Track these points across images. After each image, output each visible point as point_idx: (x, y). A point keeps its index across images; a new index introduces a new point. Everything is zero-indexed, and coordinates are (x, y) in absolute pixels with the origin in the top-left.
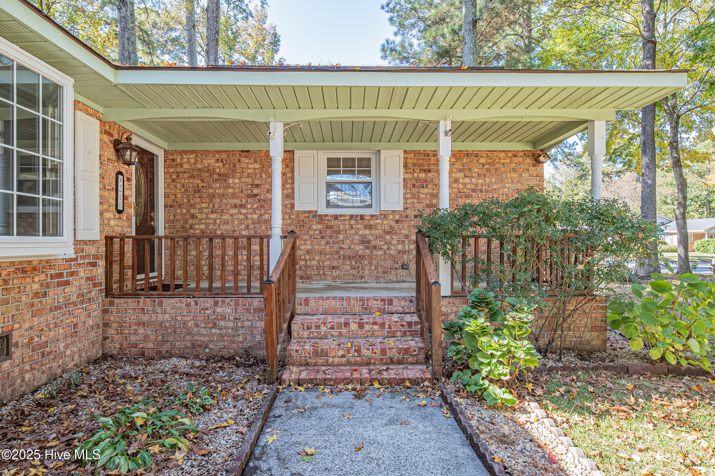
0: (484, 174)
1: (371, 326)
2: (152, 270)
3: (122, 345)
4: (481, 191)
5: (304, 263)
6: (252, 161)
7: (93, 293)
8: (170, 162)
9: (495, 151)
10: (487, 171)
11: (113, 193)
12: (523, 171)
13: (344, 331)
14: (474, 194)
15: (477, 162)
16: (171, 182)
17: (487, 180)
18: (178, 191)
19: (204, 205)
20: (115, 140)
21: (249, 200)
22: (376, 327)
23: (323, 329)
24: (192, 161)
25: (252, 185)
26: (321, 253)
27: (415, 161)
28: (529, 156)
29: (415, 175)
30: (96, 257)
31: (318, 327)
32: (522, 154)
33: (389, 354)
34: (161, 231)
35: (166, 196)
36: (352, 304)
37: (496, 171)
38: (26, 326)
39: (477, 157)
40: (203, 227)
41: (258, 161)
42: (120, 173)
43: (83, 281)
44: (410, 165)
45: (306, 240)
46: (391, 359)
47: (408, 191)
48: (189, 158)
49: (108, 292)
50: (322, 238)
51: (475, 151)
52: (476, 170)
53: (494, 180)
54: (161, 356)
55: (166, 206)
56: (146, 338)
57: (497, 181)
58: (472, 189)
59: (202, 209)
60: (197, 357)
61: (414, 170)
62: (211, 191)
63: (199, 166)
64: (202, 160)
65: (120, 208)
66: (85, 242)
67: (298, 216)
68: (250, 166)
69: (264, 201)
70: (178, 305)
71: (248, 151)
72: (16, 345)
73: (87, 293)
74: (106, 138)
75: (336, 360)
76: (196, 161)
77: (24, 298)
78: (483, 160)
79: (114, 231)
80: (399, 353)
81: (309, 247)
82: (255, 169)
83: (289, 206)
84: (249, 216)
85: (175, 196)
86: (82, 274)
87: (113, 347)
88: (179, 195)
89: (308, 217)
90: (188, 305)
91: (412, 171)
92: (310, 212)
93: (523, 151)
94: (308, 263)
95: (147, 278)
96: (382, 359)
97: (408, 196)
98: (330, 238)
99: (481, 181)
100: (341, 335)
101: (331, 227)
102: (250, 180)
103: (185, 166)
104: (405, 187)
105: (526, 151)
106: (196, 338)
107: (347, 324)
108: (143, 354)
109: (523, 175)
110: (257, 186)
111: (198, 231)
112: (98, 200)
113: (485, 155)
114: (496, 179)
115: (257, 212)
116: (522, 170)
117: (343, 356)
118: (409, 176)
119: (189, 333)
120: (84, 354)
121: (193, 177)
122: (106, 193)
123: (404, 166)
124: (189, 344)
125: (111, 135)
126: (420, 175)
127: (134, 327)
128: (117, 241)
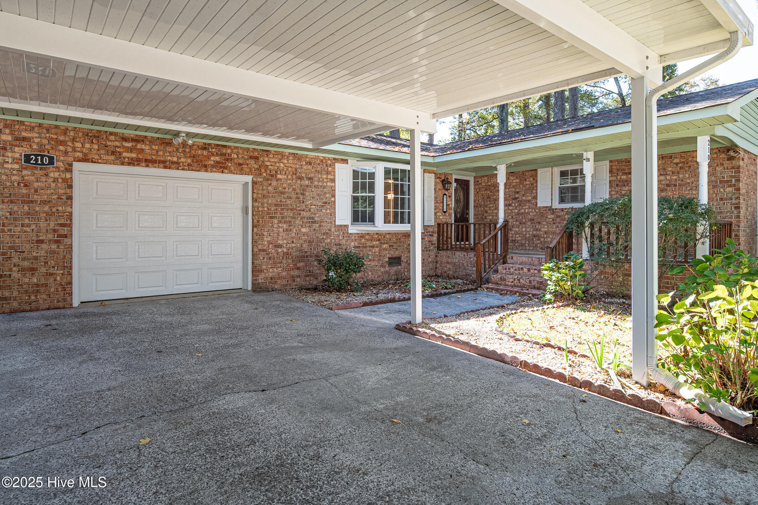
0: (678, 172)
1: (534, 271)
2: (467, 241)
3: (441, 271)
4: (675, 185)
5: (543, 239)
6: (515, 178)
7: (431, 248)
8: (476, 183)
9: (688, 152)
10: (680, 169)
11: (442, 204)
12: (717, 165)
13: (521, 272)
14: (669, 188)
15: (672, 162)
16: (476, 193)
17: (681, 176)
18: (480, 198)
19: (491, 205)
20: (443, 180)
21: (513, 201)
22: (536, 271)
23: (512, 270)
24: (486, 181)
25: (515, 192)
26: (554, 233)
27: (618, 167)
28: (723, 152)
29: (619, 177)
30: (433, 232)
31: (509, 269)
32: (717, 150)
33: (533, 284)
34: (472, 220)
35: (475, 201)
36: (533, 260)
37: (689, 168)
38: (406, 255)
39: (671, 158)
40: (491, 217)
41: (518, 177)
42: (445, 194)
43: (427, 242)
44: (615, 171)
45: (544, 225)
46: (534, 286)
47: (613, 189)
48: (485, 180)
49: (439, 248)
50: (554, 223)
51: (669, 154)
52: (670, 169)
53: (687, 175)
54: (454, 278)
55: (474, 207)
56: (450, 269)
57: (690, 176)
58: (667, 185)
59: (490, 207)
60: (467, 280)
61: (617, 174)
62: (495, 197)
63: (489, 183)
64: (490, 180)
65: (445, 210)
66: (428, 226)
67: (540, 210)
68: (514, 181)
69: (521, 201)
70: (461, 255)
71: (513, 172)
72: (403, 261)
73: (429, 247)
74: (438, 180)
75: (510, 283)
76: (488, 181)
77: (405, 246)
78: (676, 161)
79: (441, 221)
80: (538, 284)
81: (546, 230)
82: (516, 182)
83: (535, 204)
84: (513, 211)
85: (479, 201)
86: (426, 239)
87: (439, 272)
88: (480, 200)
89: (546, 210)
90: (464, 255)
91: (616, 174)
92: (547, 207)
93: (717, 148)
94: (546, 240)
95: (460, 244)
96: (530, 286)
97: (613, 193)
98: (559, 224)
99: (675, 177)
100: (520, 274)
101: (560, 216)
102: (514, 189)
103: (483, 184)
104: (611, 186)
105: (720, 148)
106: (467, 271)
107: (522, 269)
108: (448, 276)
109: (717, 168)
110: (518, 192)
111: (488, 220)
112: (433, 208)
113: (679, 156)
114: (689, 175)
115: (517, 208)
116: (715, 165)
117: (512, 282)
118: (614, 178)
119: (465, 269)
120: (427, 272)
121: (486, 190)
122: (438, 205)
123: (610, 172)
124: (464, 274)
125: (441, 178)
126: (622, 177)
127: (446, 264)
128: (445, 225)
